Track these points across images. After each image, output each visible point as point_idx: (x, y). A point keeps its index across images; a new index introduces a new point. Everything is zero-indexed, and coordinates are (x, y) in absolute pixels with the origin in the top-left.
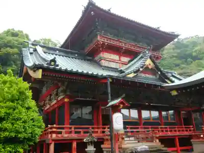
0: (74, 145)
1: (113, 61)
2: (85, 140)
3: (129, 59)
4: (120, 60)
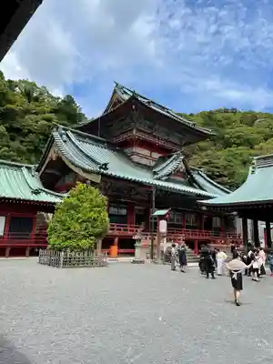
0: (116, 240)
1: (145, 157)
2: (135, 237)
3: (159, 155)
4: (151, 156)
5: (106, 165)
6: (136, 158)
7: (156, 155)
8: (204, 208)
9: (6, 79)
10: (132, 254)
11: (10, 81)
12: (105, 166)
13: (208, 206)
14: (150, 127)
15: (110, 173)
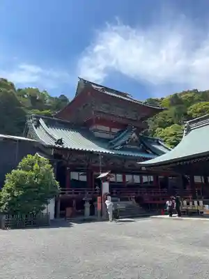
0: (74, 202)
1: (106, 132)
2: (84, 199)
3: (118, 130)
4: (110, 131)
5: (61, 140)
6: (97, 134)
7: (115, 130)
8: (144, 168)
9: (17, 89)
10: (83, 214)
11: (19, 90)
12: (60, 142)
13: (146, 166)
14: (108, 109)
15: (65, 147)
